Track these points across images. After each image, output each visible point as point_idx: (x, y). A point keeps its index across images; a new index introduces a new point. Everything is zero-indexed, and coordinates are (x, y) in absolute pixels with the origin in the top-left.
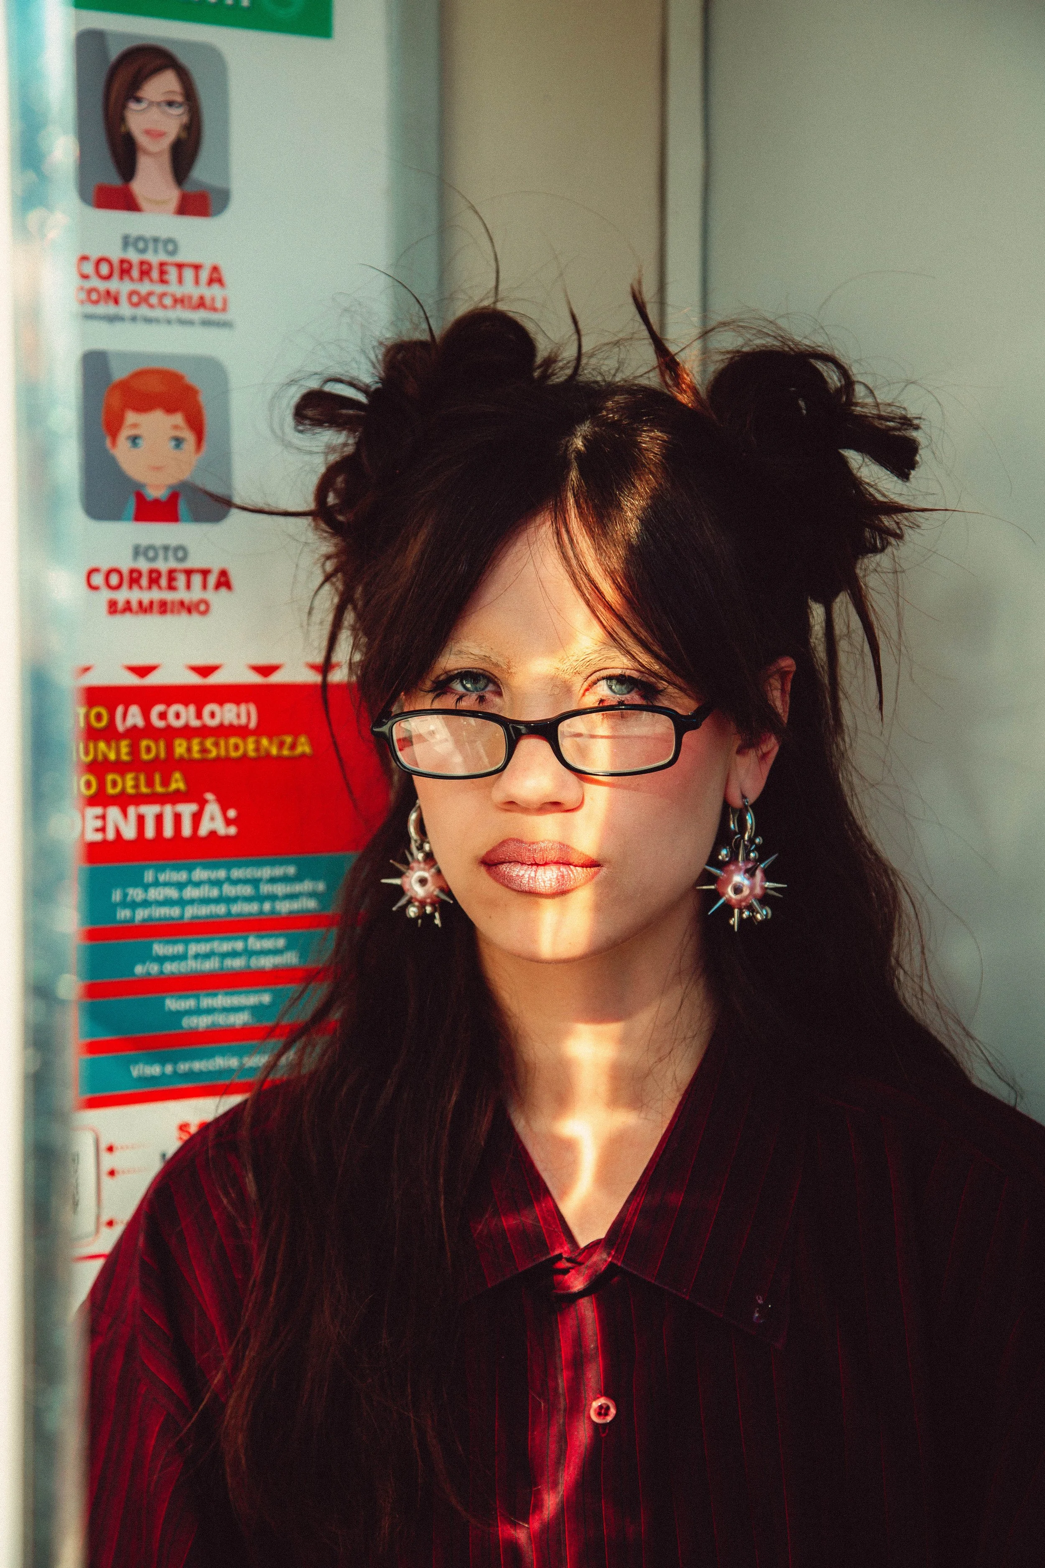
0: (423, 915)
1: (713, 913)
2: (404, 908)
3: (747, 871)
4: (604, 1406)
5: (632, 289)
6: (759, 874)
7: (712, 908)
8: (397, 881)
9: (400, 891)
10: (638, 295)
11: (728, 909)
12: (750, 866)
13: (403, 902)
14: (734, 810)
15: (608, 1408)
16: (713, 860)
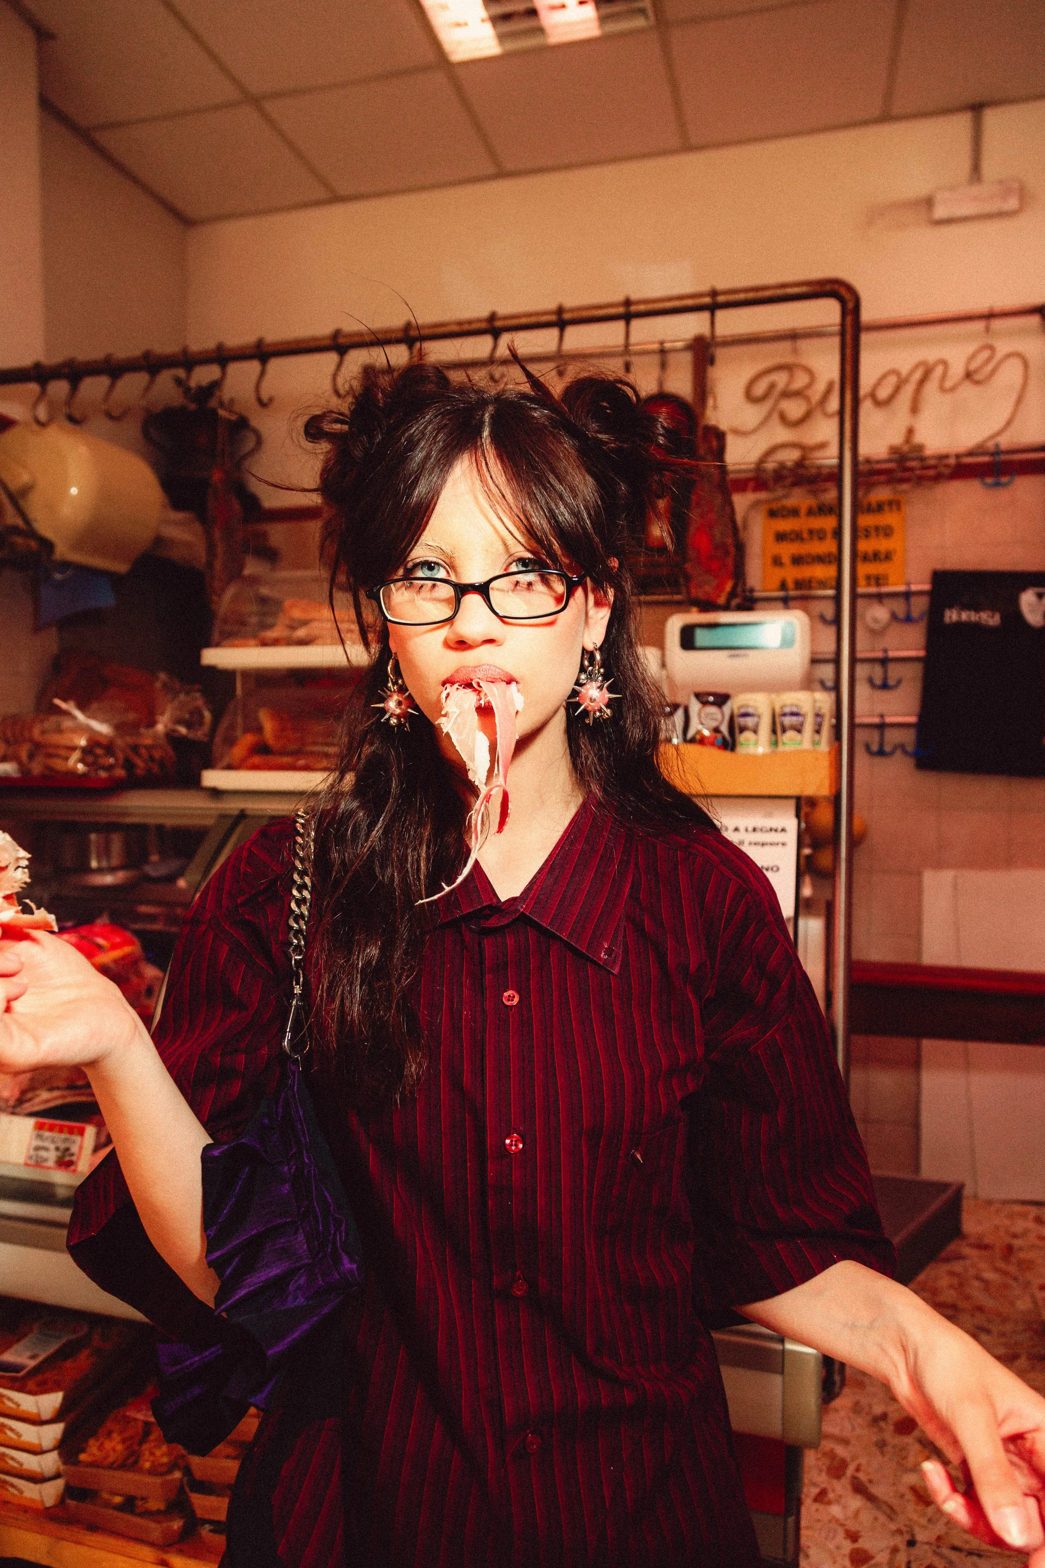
0: (399, 725)
1: (579, 714)
2: (388, 720)
3: (599, 688)
4: (512, 995)
5: (508, 344)
6: (605, 689)
7: (578, 710)
8: (381, 705)
9: (383, 711)
10: (512, 348)
11: (586, 712)
12: (599, 684)
13: (387, 717)
14: (587, 652)
15: (514, 997)
16: (578, 683)
